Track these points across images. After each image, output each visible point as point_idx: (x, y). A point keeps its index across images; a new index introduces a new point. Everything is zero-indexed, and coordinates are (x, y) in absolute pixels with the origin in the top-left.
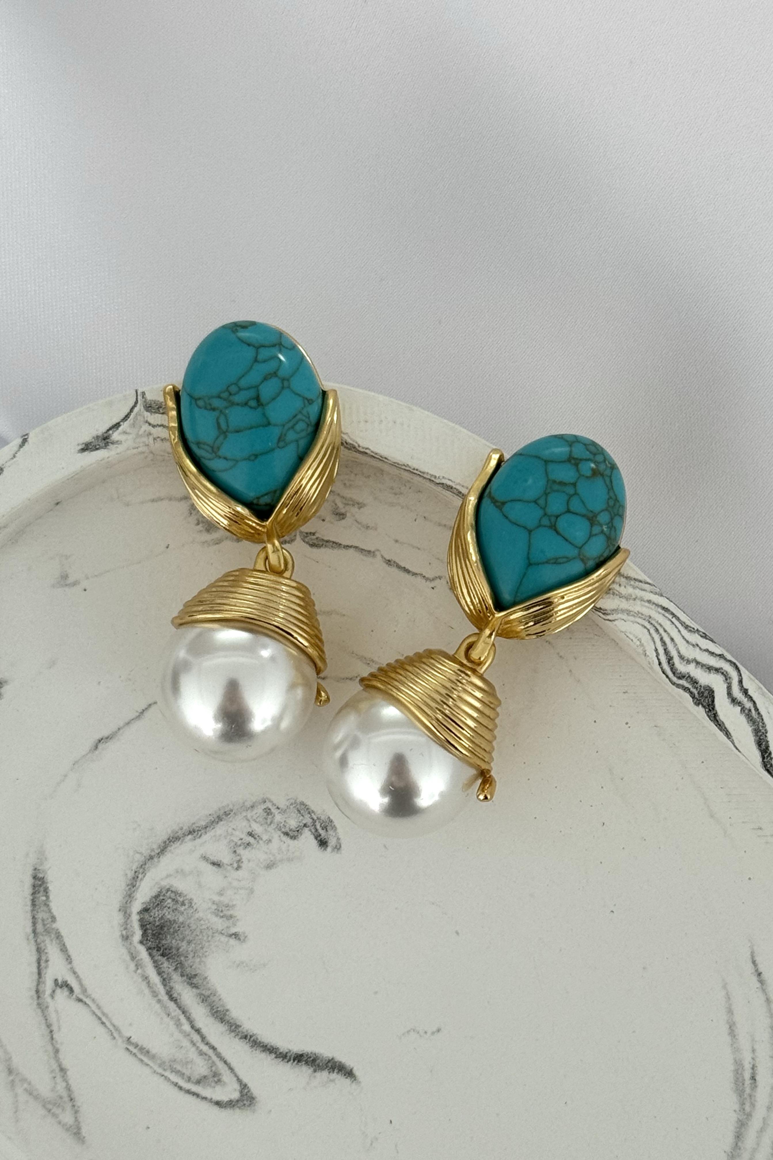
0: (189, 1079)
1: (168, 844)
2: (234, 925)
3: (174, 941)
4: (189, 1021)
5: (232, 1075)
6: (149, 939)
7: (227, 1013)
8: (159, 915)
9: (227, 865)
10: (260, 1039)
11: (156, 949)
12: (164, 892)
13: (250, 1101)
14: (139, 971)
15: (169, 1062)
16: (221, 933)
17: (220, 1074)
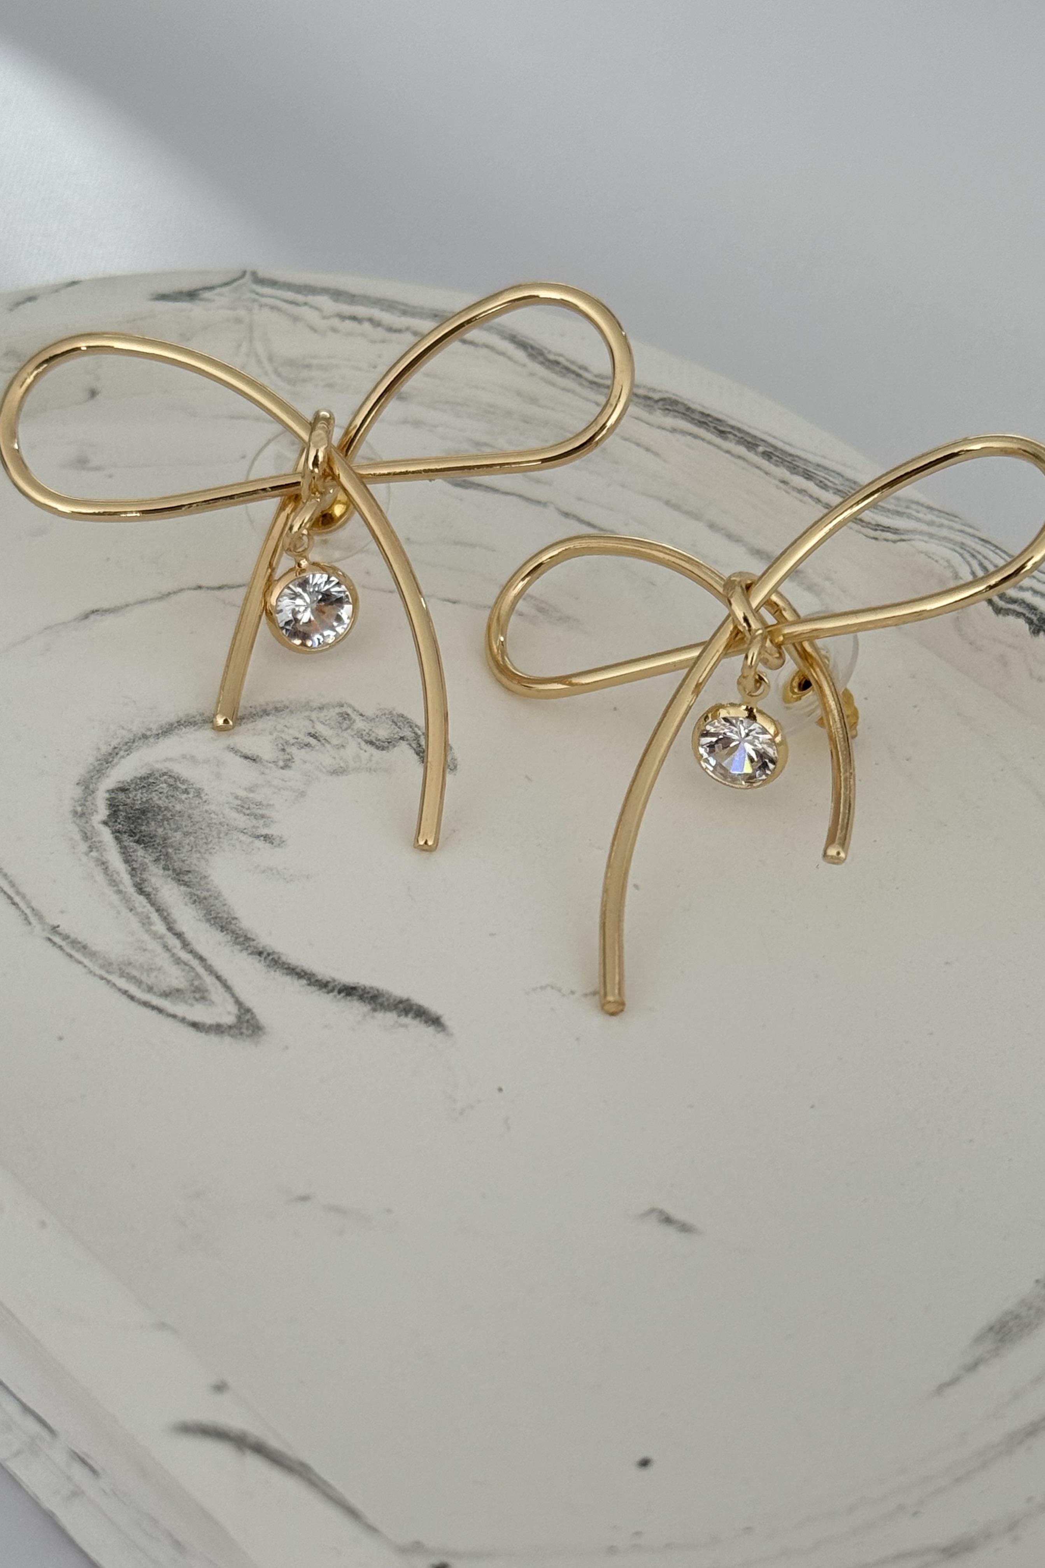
0: (150, 989)
1: (176, 727)
2: (265, 825)
3: (160, 830)
4: (166, 922)
5: (227, 996)
6: (119, 821)
7: (234, 922)
8: (141, 798)
9: (267, 761)
10: (284, 958)
11: (127, 834)
12: (157, 775)
13: (253, 1031)
14: (94, 854)
15: (119, 965)
16: (242, 832)
17: (207, 991)
